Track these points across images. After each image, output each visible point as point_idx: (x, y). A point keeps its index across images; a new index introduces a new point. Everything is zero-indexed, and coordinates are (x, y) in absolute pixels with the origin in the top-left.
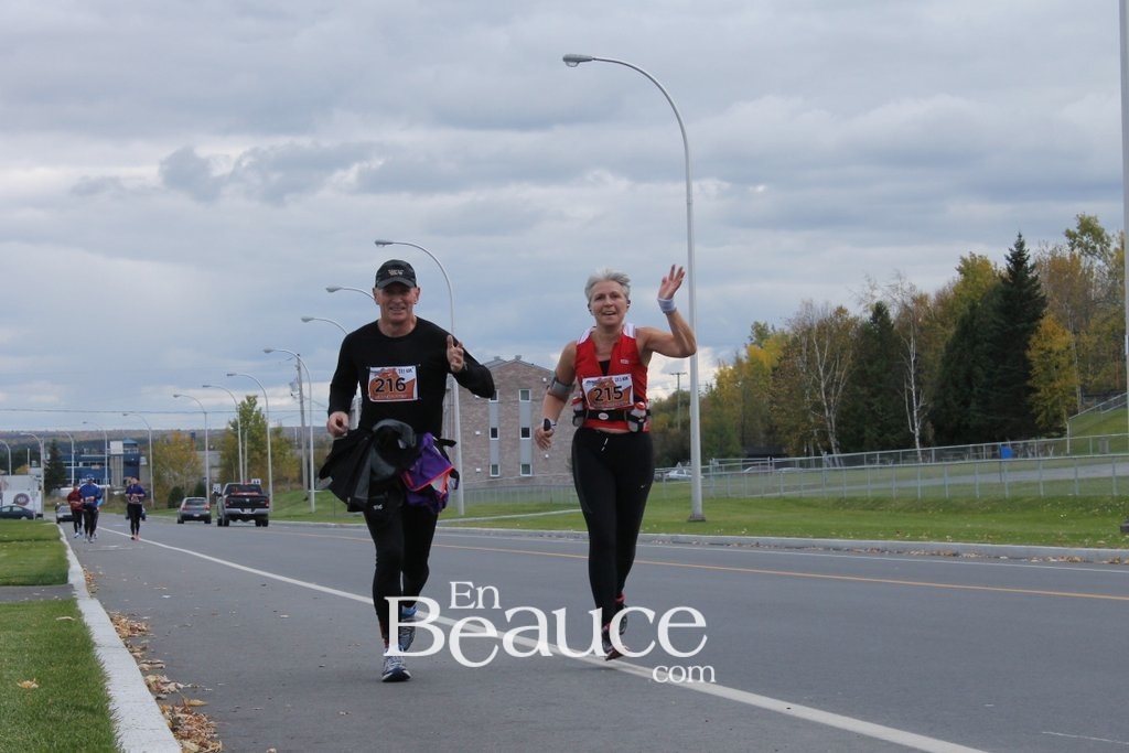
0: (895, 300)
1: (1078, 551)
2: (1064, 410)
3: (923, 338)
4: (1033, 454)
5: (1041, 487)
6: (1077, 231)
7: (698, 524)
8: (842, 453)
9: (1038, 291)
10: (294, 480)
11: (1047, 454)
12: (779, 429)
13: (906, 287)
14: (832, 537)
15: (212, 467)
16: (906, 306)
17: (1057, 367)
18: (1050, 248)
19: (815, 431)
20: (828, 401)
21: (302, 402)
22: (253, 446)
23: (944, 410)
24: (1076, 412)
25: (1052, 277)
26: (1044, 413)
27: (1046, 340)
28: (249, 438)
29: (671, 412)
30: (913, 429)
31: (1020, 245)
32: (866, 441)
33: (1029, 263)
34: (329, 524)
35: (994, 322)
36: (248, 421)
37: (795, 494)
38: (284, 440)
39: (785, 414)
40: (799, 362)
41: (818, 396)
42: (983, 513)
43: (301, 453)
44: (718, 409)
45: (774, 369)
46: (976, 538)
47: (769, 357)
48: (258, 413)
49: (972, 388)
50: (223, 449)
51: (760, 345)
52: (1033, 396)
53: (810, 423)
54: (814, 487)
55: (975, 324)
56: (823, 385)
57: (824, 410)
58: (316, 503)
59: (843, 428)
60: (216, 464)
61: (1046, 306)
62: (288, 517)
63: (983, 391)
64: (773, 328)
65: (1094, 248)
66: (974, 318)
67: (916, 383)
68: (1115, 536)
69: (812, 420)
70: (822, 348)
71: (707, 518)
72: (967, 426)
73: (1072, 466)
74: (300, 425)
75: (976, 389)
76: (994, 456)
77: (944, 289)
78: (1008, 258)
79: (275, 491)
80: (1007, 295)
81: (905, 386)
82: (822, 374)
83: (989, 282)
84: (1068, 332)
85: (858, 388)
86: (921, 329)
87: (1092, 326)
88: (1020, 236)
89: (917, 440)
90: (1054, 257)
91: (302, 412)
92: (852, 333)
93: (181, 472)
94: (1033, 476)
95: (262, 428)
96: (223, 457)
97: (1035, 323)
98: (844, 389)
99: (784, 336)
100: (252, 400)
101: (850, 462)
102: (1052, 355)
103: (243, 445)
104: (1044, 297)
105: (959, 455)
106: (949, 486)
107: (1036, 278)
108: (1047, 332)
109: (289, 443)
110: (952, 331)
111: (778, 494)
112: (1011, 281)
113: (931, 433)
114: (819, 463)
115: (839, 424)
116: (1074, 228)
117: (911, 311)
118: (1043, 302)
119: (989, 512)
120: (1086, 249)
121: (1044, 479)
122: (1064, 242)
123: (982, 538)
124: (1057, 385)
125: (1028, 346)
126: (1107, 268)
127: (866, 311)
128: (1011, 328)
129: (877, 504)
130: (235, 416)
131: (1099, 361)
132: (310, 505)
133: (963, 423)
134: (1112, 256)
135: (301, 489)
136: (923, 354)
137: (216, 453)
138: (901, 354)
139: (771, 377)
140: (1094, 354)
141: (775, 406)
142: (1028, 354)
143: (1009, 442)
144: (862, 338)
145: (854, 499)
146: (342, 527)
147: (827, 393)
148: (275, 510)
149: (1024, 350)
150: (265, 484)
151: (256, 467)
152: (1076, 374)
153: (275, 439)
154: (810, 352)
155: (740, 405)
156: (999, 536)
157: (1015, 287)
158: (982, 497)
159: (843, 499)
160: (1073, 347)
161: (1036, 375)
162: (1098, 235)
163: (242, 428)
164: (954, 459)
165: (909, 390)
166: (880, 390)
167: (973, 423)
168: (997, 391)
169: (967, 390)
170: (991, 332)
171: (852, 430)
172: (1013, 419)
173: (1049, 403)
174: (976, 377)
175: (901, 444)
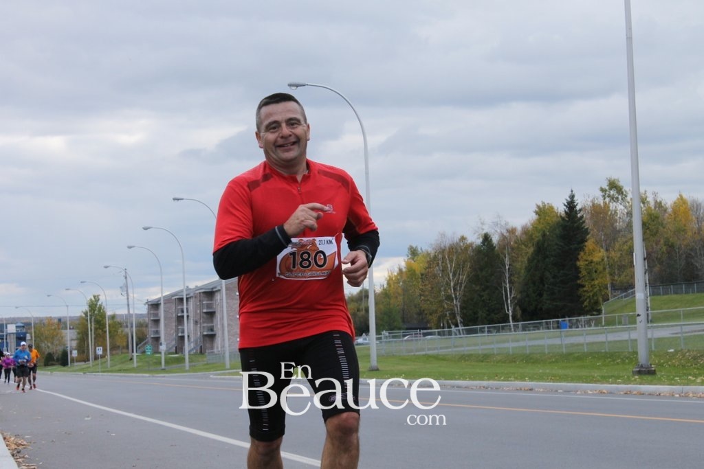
0: (496, 231)
1: (605, 387)
2: (601, 299)
3: (514, 254)
4: (582, 326)
5: (585, 346)
7: (375, 372)
8: (464, 326)
9: (584, 225)
10: (123, 348)
11: (590, 326)
12: (426, 312)
13: (503, 223)
14: (456, 379)
15: (72, 340)
16: (503, 235)
17: (596, 272)
18: (591, 198)
19: (448, 313)
20: (455, 294)
21: (128, 299)
22: (98, 326)
23: (527, 299)
24: (608, 300)
25: (592, 215)
26: (588, 300)
27: (589, 255)
28: (95, 321)
29: (359, 302)
30: (508, 311)
31: (572, 197)
32: (479, 319)
33: (578, 208)
34: (145, 375)
35: (557, 244)
36: (94, 311)
37: (435, 352)
38: (117, 323)
39: (429, 302)
40: (437, 270)
41: (449, 291)
42: (550, 363)
43: (128, 330)
44: (388, 300)
45: (422, 275)
46: (544, 379)
47: (419, 267)
48: (101, 306)
49: (544, 285)
50: (77, 328)
51: (413, 259)
52: (581, 290)
53: (444, 308)
54: (447, 348)
55: (545, 246)
56: (452, 284)
57: (452, 300)
58: (137, 362)
59: (465, 311)
60: (74, 337)
61: (588, 234)
62: (120, 371)
63: (550, 287)
64: (421, 249)
65: (617, 198)
66: (544, 242)
67: (510, 282)
68: (628, 377)
69: (446, 306)
70: (451, 261)
71: (380, 369)
72: (541, 309)
73: (604, 333)
74: (126, 313)
75: (546, 286)
76: (558, 328)
77: (526, 224)
78: (565, 205)
79: (111, 354)
80: (564, 227)
81: (503, 284)
82: (451, 278)
83: (555, 219)
84: (602, 250)
85: (474, 286)
86: (513, 249)
87: (617, 246)
88: (572, 191)
89: (511, 318)
90: (593, 204)
91: (128, 305)
92: (470, 252)
93: (52, 343)
94: (580, 340)
95: (103, 315)
96: (79, 333)
97: (582, 245)
98: (465, 287)
99: (428, 254)
100: (97, 298)
101: (469, 332)
102: (593, 264)
103: (91, 325)
104: (587, 229)
105: (537, 327)
106: (529, 346)
107: (582, 217)
108: (589, 250)
109: (120, 324)
110: (531, 250)
111: (424, 353)
112: (567, 219)
113: (519, 313)
114: (450, 333)
115: (462, 308)
116: (606, 186)
117: (507, 238)
118: (586, 232)
119: (553, 362)
120: (613, 198)
121: (587, 342)
122: (599, 194)
123: (548, 379)
124: (596, 282)
125: (578, 259)
126: (626, 210)
127: (478, 238)
128: (567, 248)
129: (485, 358)
130: (86, 308)
131: (622, 268)
132: (133, 362)
133: (539, 307)
134: (628, 202)
135: (128, 353)
136: (514, 264)
137: (74, 331)
138: (500, 265)
139: (420, 280)
140: (619, 263)
141: (423, 298)
142: (578, 263)
143: (567, 319)
144: (476, 255)
145: (471, 355)
146: (153, 376)
147: (455, 289)
148: (111, 366)
149: (575, 261)
150: (105, 350)
151: (100, 339)
152: (608, 276)
153: (111, 322)
154: (444, 264)
155: (401, 297)
156: (558, 378)
157: (569, 223)
158: (549, 353)
159: (464, 355)
160: (606, 259)
161: (583, 277)
162: (619, 190)
163: (90, 315)
164: (533, 330)
165: (505, 287)
166: (487, 287)
167: (545, 307)
168: (559, 287)
169: (541, 286)
170: (555, 250)
171: (471, 312)
172: (569, 304)
173: (591, 294)
174: (546, 278)
175: (501, 320)
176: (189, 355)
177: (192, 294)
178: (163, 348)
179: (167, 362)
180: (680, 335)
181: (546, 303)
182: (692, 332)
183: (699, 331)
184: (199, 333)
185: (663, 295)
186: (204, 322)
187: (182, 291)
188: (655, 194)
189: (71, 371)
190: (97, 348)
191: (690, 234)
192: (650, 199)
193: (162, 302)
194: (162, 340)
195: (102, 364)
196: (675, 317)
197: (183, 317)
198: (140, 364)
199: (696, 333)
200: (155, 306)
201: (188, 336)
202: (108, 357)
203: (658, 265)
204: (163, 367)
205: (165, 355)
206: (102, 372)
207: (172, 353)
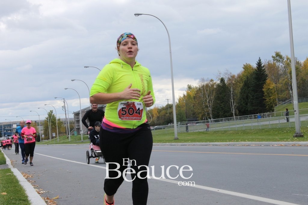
0: (226, 77)
1: (283, 143)
2: (274, 105)
3: (234, 87)
4: (266, 117)
5: (270, 126)
6: (275, 56)
7: (177, 140)
8: (214, 119)
9: (265, 73)
10: (64, 133)
11: (269, 117)
12: (196, 113)
13: (229, 73)
15: (41, 130)
16: (229, 78)
17: (271, 93)
18: (268, 61)
19: (206, 113)
20: (209, 105)
21: (65, 111)
22: (53, 124)
23: (241, 106)
24: (277, 105)
25: (268, 69)
26: (268, 106)
27: (268, 86)
28: (51, 122)
29: (166, 110)
30: (233, 112)
31: (260, 60)
32: (220, 115)
33: (262, 65)
34: (75, 144)
35: (253, 82)
37: (202, 131)
38: (61, 123)
39: (198, 109)
40: (201, 95)
41: (206, 104)
43: (66, 125)
44: (179, 108)
45: (194, 97)
46: (254, 140)
47: (192, 94)
48: (53, 116)
49: (248, 100)
50: (44, 125)
51: (189, 90)
52: (265, 101)
53: (204, 111)
55: (248, 83)
56: (208, 101)
57: (208, 107)
58: (71, 139)
59: (214, 112)
60: (42, 129)
61: (267, 77)
62: (63, 143)
63: (251, 100)
64: (193, 86)
65: (280, 60)
66: (248, 81)
67: (233, 99)
68: (292, 138)
70: (207, 91)
71: (179, 139)
72: (247, 110)
74: (65, 118)
75: (249, 100)
76: (255, 118)
77: (239, 73)
78: (257, 64)
79: (59, 136)
80: (257, 74)
81: (230, 100)
82: (207, 98)
83: (252, 71)
84: (274, 84)
85: (217, 101)
86: (234, 84)
87: (280, 81)
88: (260, 58)
89: (234, 114)
90: (269, 63)
91: (66, 114)
92: (215, 87)
94: (267, 123)
95: (55, 119)
96: (44, 127)
97: (265, 82)
98: (213, 102)
99: (196, 88)
100: (52, 112)
101: (216, 121)
102: (270, 90)
103: (50, 124)
104: (267, 74)
105: (246, 118)
106: (245, 126)
107: (264, 69)
108: (268, 84)
110: (242, 85)
111: (198, 131)
113: (238, 112)
115: (212, 111)
116: (274, 55)
117: (231, 80)
118: (267, 76)
119: (256, 133)
120: (278, 61)
122: (272, 59)
123: (256, 140)
124: (272, 97)
126: (283, 66)
127: (218, 80)
128: (258, 83)
129: (225, 132)
130: (47, 116)
131: (282, 91)
132: (69, 139)
133: (246, 109)
134: (285, 62)
135: (66, 135)
136: (235, 91)
137: (42, 126)
138: (228, 91)
139: (193, 99)
140: (281, 89)
141: (195, 107)
142: (263, 90)
143: (259, 114)
144: (218, 88)
145: (219, 131)
146: (79, 145)
147: (209, 103)
148: (59, 141)
149: (262, 89)
150: (56, 134)
151: (54, 129)
152: (276, 95)
153: (58, 122)
154: (204, 92)
155: (185, 107)
156: (260, 140)
157: (259, 72)
158: (253, 129)
159: (216, 131)
160: (275, 88)
161: (265, 95)
162: (281, 57)
163: (49, 119)
164: (244, 120)
165: (231, 101)
166: (223, 101)
167: (249, 109)
168: (255, 100)
169: (247, 100)
170: (253, 84)
171: (216, 112)
172: (260, 108)
173: (269, 103)
174: (249, 97)
175: (230, 116)
178: (82, 132)
179: (84, 139)
189: (42, 144)
190: (53, 133)
193: (81, 112)
194: (81, 129)
195: (55, 140)
198: (72, 140)
200: (77, 114)
202: (58, 137)
203: (299, 90)
204: (82, 141)
205: (83, 135)
206: (55, 144)
207: (86, 135)
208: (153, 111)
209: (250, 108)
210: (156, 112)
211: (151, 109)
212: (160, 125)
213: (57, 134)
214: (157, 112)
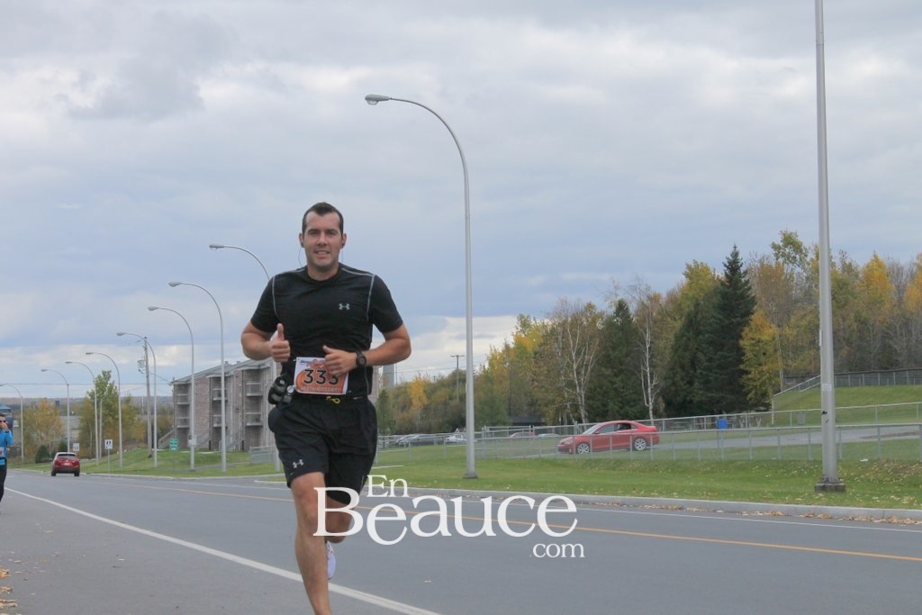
0: (634, 298)
1: (780, 507)
2: (770, 391)
3: (656, 329)
4: (744, 424)
5: (751, 452)
6: (781, 244)
7: (472, 481)
8: (591, 421)
9: (749, 292)
10: (141, 441)
11: (755, 425)
12: (539, 402)
13: (643, 288)
14: (581, 493)
15: (73, 429)
16: (643, 303)
17: (764, 354)
18: (759, 257)
19: (568, 404)
20: (579, 380)
21: (148, 376)
22: (107, 412)
23: (673, 388)
24: (779, 391)
25: (761, 279)
26: (754, 392)
27: (756, 332)
28: (103, 405)
29: (451, 387)
30: (648, 403)
31: (735, 255)
32: (609, 413)
33: (742, 269)
34: (169, 477)
35: (714, 317)
36: (103, 392)
37: (552, 455)
38: (133, 408)
39: (544, 390)
40: (556, 347)
41: (571, 375)
42: (704, 473)
43: (147, 418)
44: (490, 385)
45: (536, 353)
46: (697, 495)
47: (532, 344)
48: (112, 386)
49: (695, 370)
50: (80, 414)
51: (524, 332)
52: (745, 377)
53: (564, 398)
55: (698, 319)
56: (575, 367)
57: (575, 387)
58: (158, 460)
60: (76, 426)
61: (755, 304)
62: (135, 471)
64: (534, 320)
65: (795, 257)
66: (697, 313)
67: (650, 366)
68: (810, 494)
69: (566, 395)
70: (574, 336)
71: (479, 477)
72: (691, 402)
73: (776, 435)
74: (146, 395)
75: (698, 371)
76: (713, 426)
77: (674, 290)
78: (725, 265)
79: (125, 449)
80: (725, 296)
81: (642, 368)
82: (574, 358)
83: (710, 284)
84: (773, 326)
85: (603, 369)
86: (655, 322)
87: (793, 320)
88: (735, 247)
89: (651, 412)
90: (762, 265)
91: (148, 385)
92: (599, 325)
93: (47, 433)
94: (743, 443)
95: (115, 397)
96: (82, 421)
97: (747, 318)
98: (592, 371)
99: (544, 327)
100: (107, 375)
102: (761, 344)
103: (99, 411)
104: (754, 297)
105: (685, 425)
106: (677, 450)
107: (747, 282)
108: (756, 325)
109: (137, 410)
110: (678, 324)
111: (537, 456)
112: (728, 284)
113: (662, 406)
114: (571, 431)
115: (588, 398)
116: (779, 242)
117: (648, 308)
118: (753, 301)
119: (708, 472)
120: (788, 259)
121: (753, 446)
122: (771, 252)
123: (703, 495)
124: (765, 368)
125: (741, 337)
126: (805, 274)
127: (610, 307)
128: (727, 322)
129: (617, 464)
130: (92, 388)
131: (797, 350)
132: (153, 460)
133: (688, 399)
134: (809, 264)
135: (146, 448)
136: (656, 342)
137: (76, 417)
138: (638, 343)
139: (533, 360)
140: (794, 344)
141: (536, 384)
142: (742, 343)
143: (725, 415)
144: (607, 329)
145: (600, 460)
146: (179, 480)
147: (578, 373)
148: (124, 465)
149: (737, 340)
150: (116, 444)
151: (109, 429)
152: (780, 359)
153: (125, 406)
154: (564, 340)
155: (508, 382)
156: (716, 494)
157: (731, 289)
158: (702, 461)
159: (590, 460)
160: (777, 338)
161: (748, 360)
162: (797, 247)
163: (98, 397)
164: (680, 429)
165: (645, 372)
166: (621, 371)
167: (696, 399)
168: (716, 373)
169: (692, 372)
170: (711, 325)
171: (598, 404)
172: (729, 396)
173: (758, 383)
174: (699, 361)
175: (638, 415)
176: (227, 452)
177: (232, 373)
178: (193, 442)
179: (198, 461)
180: (876, 440)
181: (697, 394)
182: (889, 436)
183: (900, 435)
184: (240, 424)
185: (851, 386)
186: (247, 410)
187: (218, 368)
188: (843, 253)
190: (106, 441)
191: (887, 306)
192: (837, 260)
193: (193, 382)
194: (192, 431)
195: (111, 461)
196: (868, 415)
197: (220, 402)
198: (162, 463)
199: (896, 438)
200: (182, 387)
201: (226, 428)
202: (120, 453)
203: (846, 347)
204: (192, 467)
205: (196, 451)
206: (111, 472)
207: (205, 450)
208: (410, 388)
209: (699, 394)
210: (421, 391)
211: (406, 383)
212: (429, 431)
213: (118, 444)
214: (425, 391)
